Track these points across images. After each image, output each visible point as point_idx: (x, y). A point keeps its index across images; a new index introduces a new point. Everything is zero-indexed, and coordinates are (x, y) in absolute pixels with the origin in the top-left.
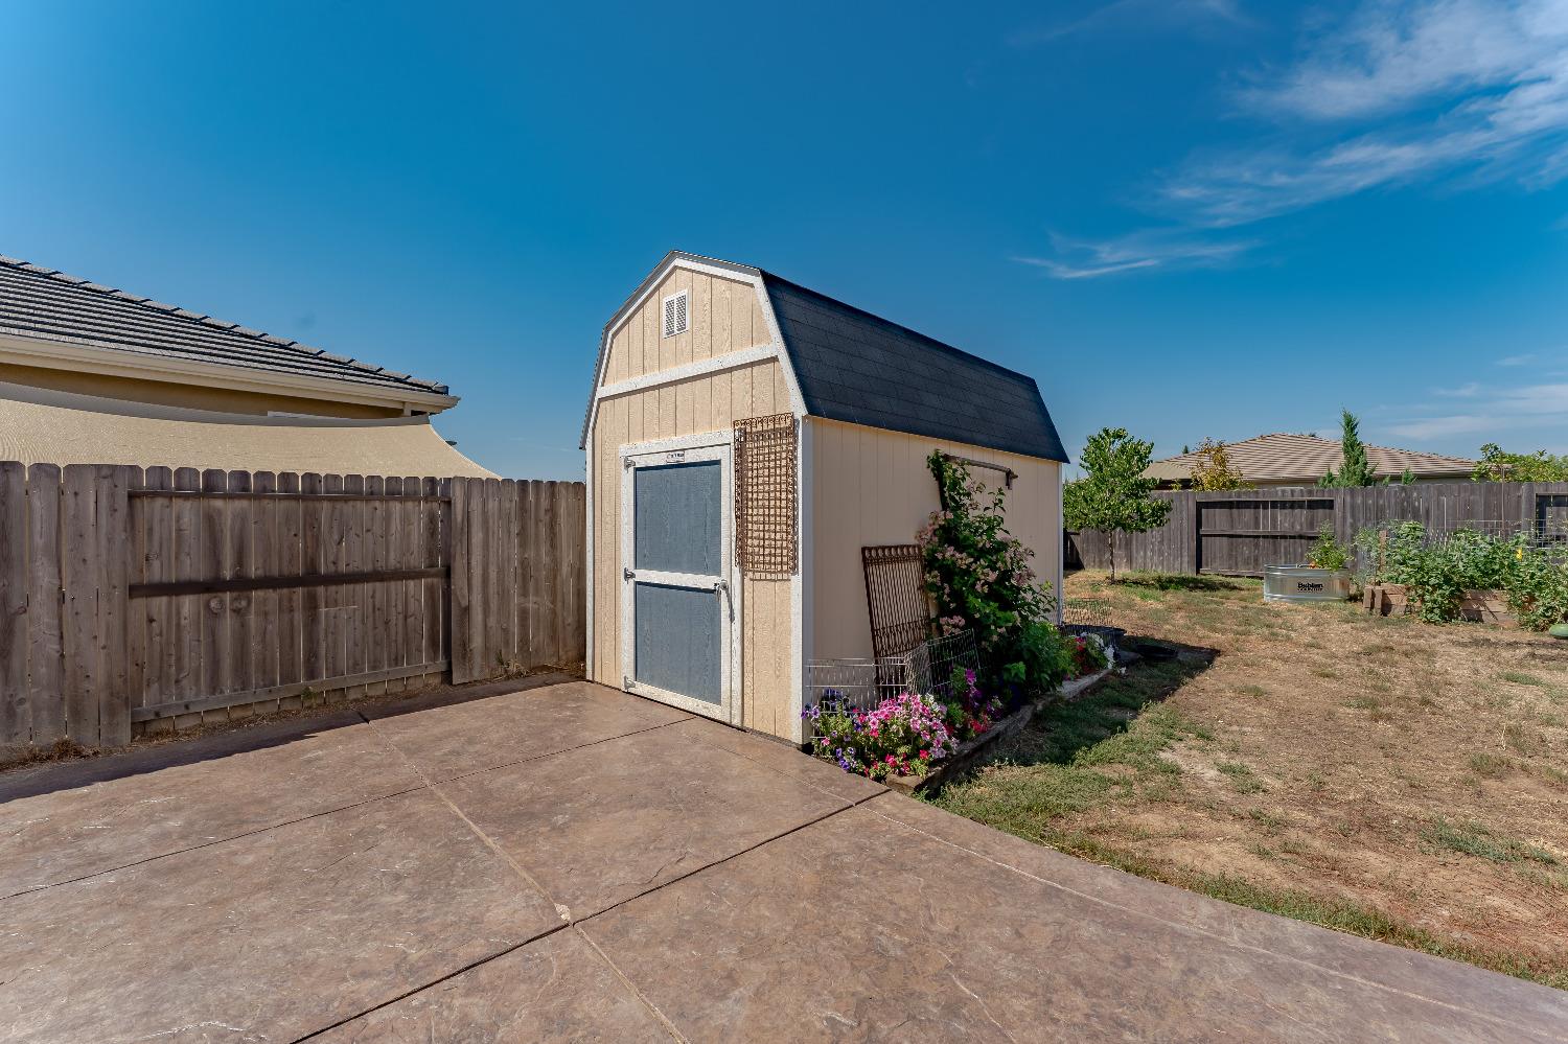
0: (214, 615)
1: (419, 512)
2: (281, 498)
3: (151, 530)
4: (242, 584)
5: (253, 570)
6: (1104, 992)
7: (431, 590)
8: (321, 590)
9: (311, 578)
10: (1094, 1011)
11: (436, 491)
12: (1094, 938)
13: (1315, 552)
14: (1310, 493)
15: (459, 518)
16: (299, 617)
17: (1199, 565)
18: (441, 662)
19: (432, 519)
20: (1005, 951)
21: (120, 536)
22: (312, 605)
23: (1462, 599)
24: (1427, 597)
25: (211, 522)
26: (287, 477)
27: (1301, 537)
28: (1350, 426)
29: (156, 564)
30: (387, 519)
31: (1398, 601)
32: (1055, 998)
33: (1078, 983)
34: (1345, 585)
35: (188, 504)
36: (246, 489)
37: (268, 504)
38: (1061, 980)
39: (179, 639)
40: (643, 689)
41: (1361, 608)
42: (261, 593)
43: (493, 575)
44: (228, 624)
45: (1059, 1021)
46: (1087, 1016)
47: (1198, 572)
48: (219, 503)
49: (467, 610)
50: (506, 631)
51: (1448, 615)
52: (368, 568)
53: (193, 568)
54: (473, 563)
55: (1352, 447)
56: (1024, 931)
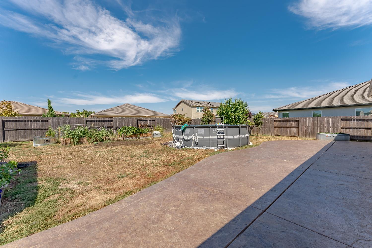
6: (126, 229)
10: (129, 233)
12: (110, 225)
13: (47, 133)
14: (42, 118)
17: (4, 140)
20: (101, 244)
23: (80, 140)
24: (74, 140)
27: (39, 129)
28: (49, 103)
31: (68, 142)
32: (122, 238)
33: (121, 233)
34: (55, 140)
38: (118, 236)
41: (60, 145)
45: (129, 240)
46: (130, 235)
47: (3, 141)
51: (78, 143)
55: (50, 107)
56: (98, 237)
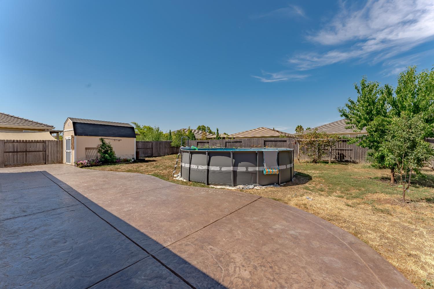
0: (14, 155)
1: (41, 144)
2: (16, 143)
3: (6, 146)
4: (17, 152)
5: (19, 150)
7: (43, 154)
8: (27, 153)
9: (26, 151)
11: (44, 142)
15: (47, 144)
16: (25, 156)
18: (44, 161)
19: (43, 145)
21: (3, 147)
22: (26, 154)
25: (13, 145)
26: (23, 141)
29: (7, 150)
30: (37, 145)
35: (11, 144)
36: (18, 142)
37: (21, 144)
39: (10, 157)
40: (67, 163)
42: (20, 153)
43: (52, 152)
44: (15, 156)
48: (14, 143)
49: (48, 156)
50: (54, 158)
52: (34, 150)
53: (11, 150)
54: (49, 150)
